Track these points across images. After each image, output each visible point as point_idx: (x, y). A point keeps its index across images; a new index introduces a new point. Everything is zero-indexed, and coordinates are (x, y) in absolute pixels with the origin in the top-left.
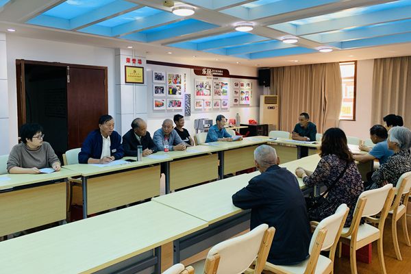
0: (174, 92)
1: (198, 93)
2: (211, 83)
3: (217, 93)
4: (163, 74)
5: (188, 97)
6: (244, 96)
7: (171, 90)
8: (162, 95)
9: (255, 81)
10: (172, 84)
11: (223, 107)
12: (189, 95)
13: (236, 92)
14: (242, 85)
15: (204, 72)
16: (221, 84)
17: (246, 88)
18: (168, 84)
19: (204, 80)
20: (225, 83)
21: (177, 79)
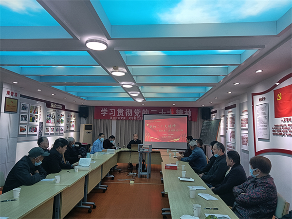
0: (33, 120)
1: (47, 122)
2: (55, 114)
3: (58, 122)
4: (28, 105)
5: (41, 123)
6: (72, 124)
7: (31, 118)
8: (26, 122)
9: (77, 114)
10: (32, 114)
13: (68, 122)
14: (71, 116)
15: (52, 106)
16: (60, 115)
17: (73, 119)
18: (30, 114)
19: (51, 111)
20: (63, 114)
21: (35, 110)
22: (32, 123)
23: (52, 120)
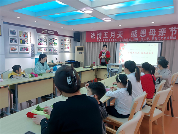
0: (24, 42)
1: (39, 44)
2: (47, 38)
3: (51, 44)
4: (16, 31)
5: (33, 45)
6: (66, 46)
7: (21, 41)
8: (15, 44)
9: (73, 39)
10: (22, 37)
11: (54, 52)
12: (34, 45)
13: (62, 44)
14: (65, 40)
15: (43, 32)
16: (53, 39)
17: (67, 42)
18: (19, 37)
19: (43, 36)
20: (55, 38)
21: (25, 35)
22: (23, 44)
23: (43, 43)
